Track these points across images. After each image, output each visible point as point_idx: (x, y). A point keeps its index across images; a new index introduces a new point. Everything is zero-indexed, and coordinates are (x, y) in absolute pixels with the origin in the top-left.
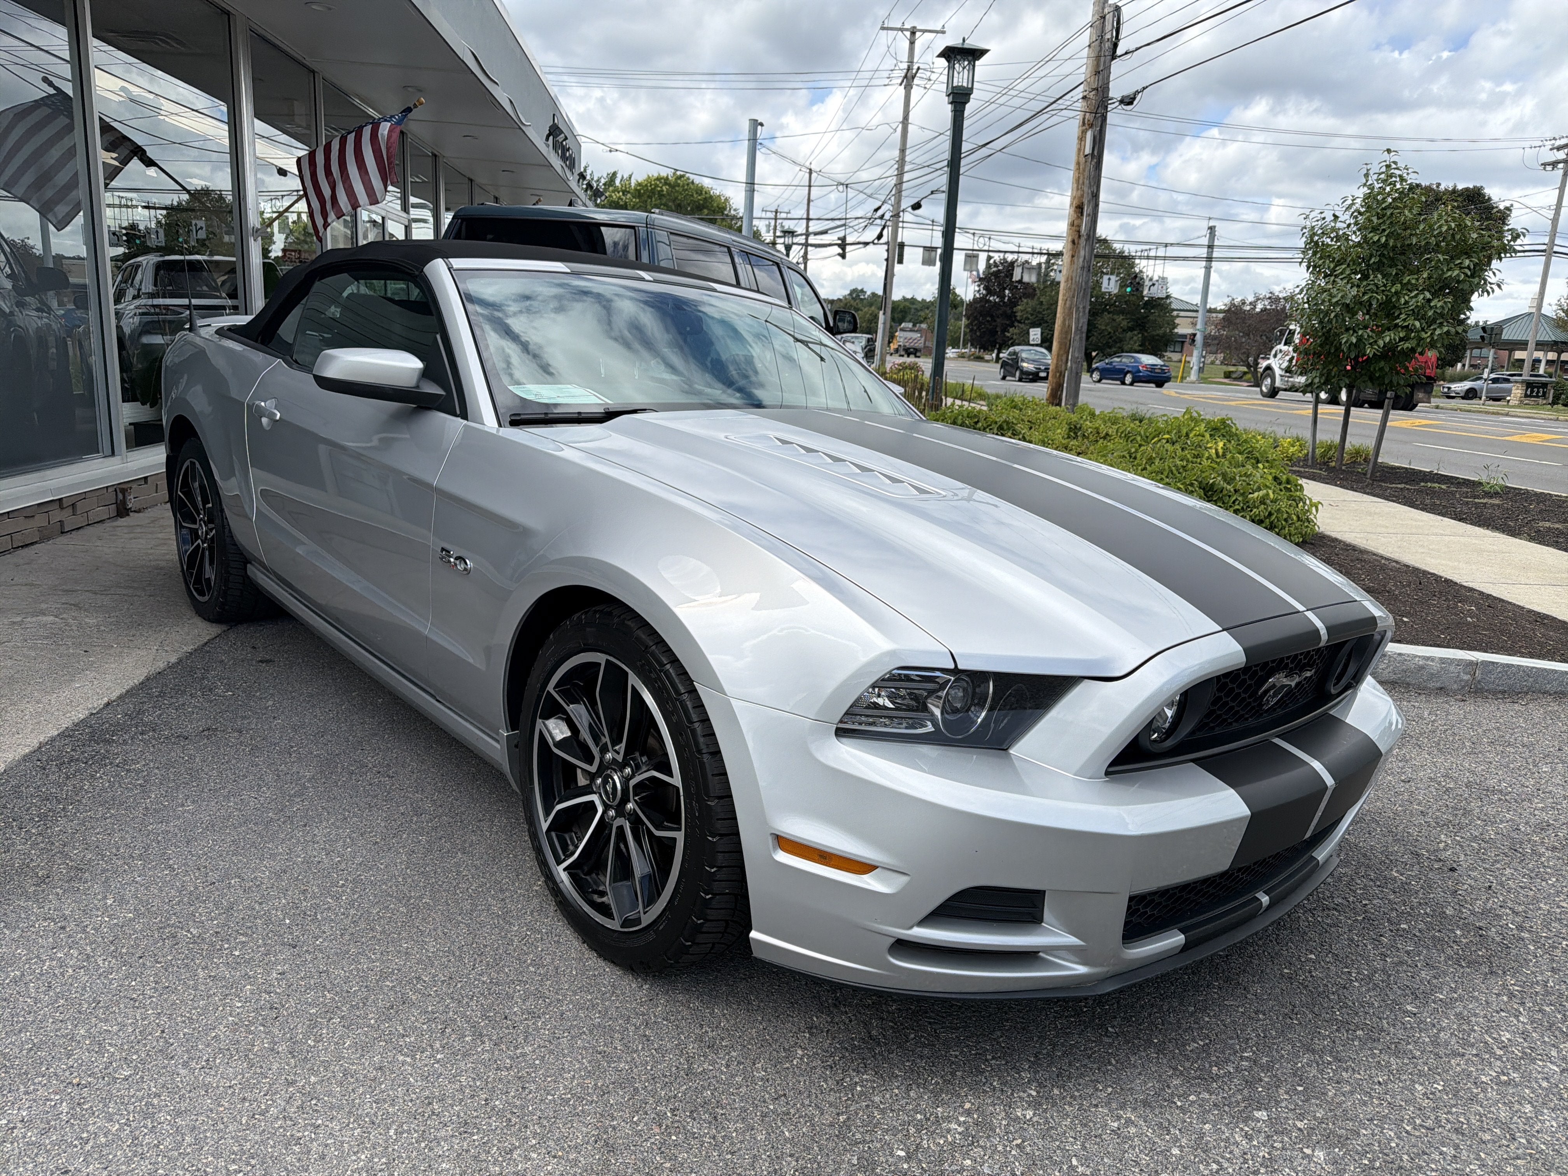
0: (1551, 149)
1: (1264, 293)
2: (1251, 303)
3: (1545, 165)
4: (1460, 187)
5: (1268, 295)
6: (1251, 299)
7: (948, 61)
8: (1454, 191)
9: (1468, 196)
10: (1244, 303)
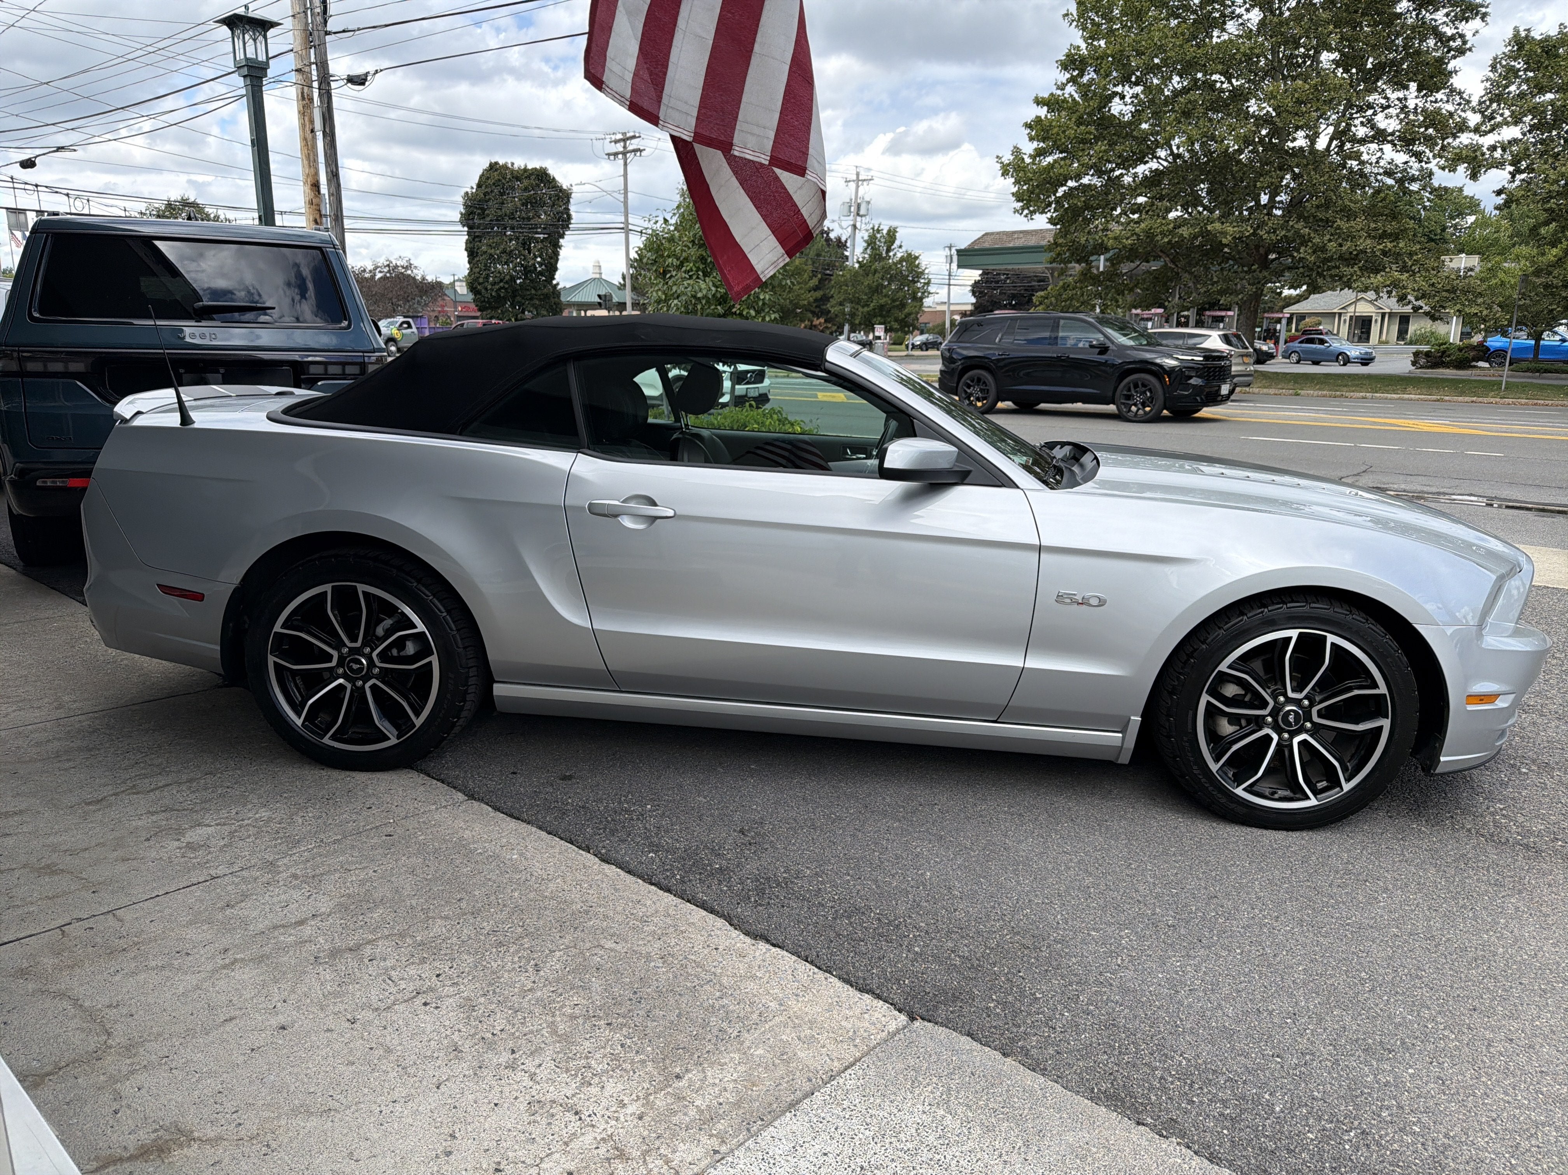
0: (611, 142)
1: (382, 261)
2: (370, 271)
3: (609, 155)
4: (530, 167)
5: (386, 263)
6: (370, 267)
7: (231, 29)
8: (525, 170)
9: (538, 175)
10: (364, 271)
